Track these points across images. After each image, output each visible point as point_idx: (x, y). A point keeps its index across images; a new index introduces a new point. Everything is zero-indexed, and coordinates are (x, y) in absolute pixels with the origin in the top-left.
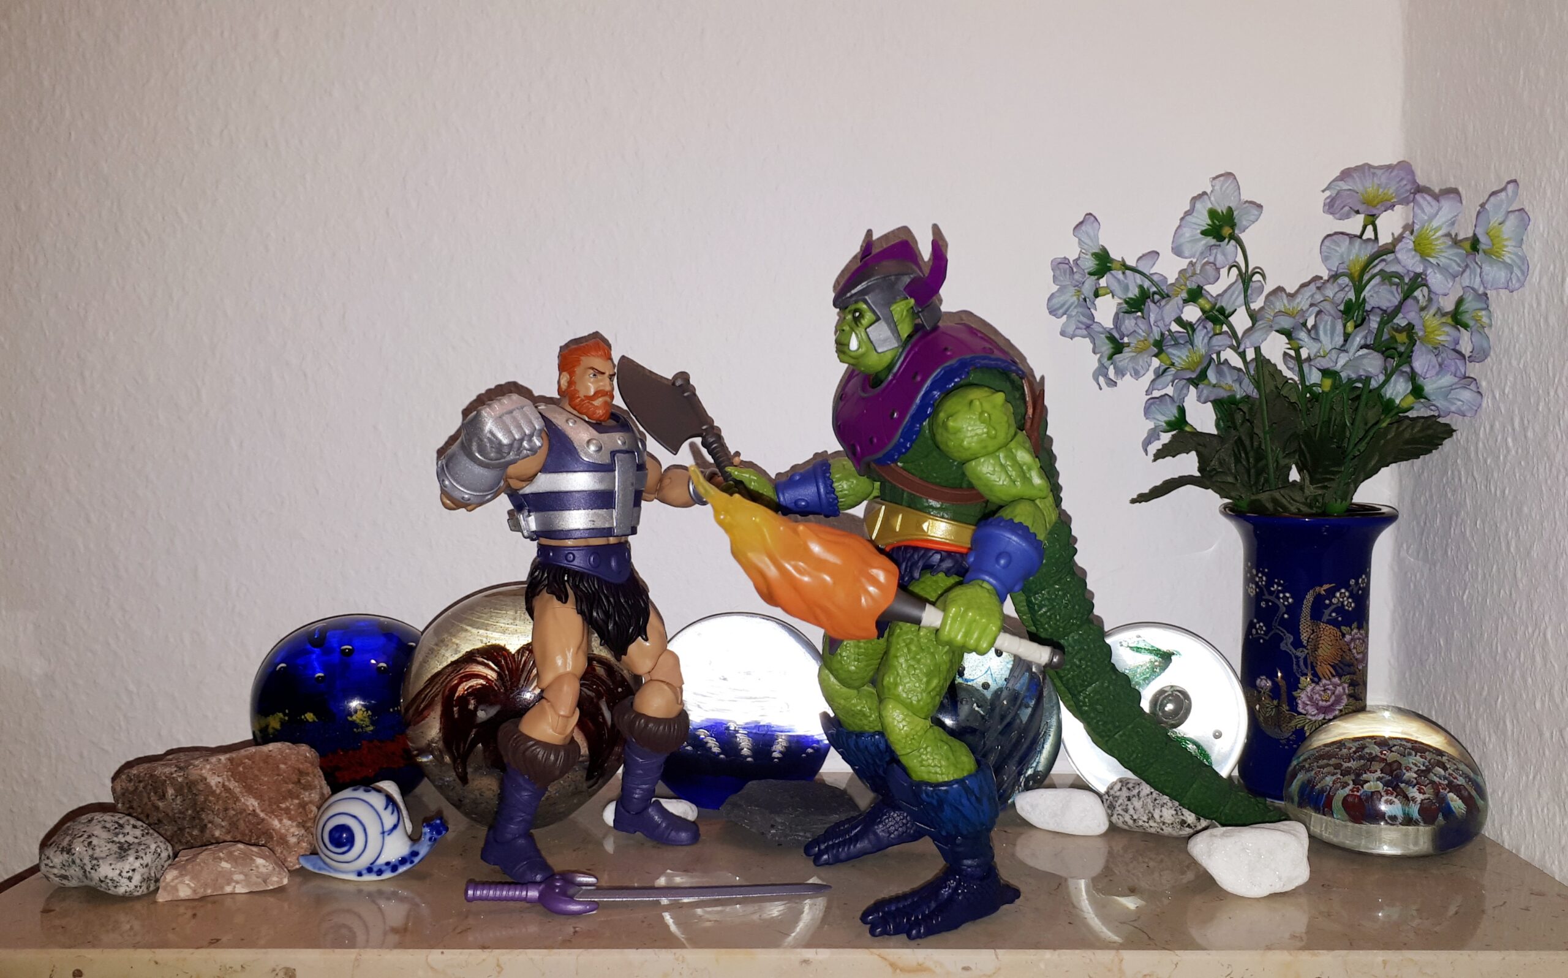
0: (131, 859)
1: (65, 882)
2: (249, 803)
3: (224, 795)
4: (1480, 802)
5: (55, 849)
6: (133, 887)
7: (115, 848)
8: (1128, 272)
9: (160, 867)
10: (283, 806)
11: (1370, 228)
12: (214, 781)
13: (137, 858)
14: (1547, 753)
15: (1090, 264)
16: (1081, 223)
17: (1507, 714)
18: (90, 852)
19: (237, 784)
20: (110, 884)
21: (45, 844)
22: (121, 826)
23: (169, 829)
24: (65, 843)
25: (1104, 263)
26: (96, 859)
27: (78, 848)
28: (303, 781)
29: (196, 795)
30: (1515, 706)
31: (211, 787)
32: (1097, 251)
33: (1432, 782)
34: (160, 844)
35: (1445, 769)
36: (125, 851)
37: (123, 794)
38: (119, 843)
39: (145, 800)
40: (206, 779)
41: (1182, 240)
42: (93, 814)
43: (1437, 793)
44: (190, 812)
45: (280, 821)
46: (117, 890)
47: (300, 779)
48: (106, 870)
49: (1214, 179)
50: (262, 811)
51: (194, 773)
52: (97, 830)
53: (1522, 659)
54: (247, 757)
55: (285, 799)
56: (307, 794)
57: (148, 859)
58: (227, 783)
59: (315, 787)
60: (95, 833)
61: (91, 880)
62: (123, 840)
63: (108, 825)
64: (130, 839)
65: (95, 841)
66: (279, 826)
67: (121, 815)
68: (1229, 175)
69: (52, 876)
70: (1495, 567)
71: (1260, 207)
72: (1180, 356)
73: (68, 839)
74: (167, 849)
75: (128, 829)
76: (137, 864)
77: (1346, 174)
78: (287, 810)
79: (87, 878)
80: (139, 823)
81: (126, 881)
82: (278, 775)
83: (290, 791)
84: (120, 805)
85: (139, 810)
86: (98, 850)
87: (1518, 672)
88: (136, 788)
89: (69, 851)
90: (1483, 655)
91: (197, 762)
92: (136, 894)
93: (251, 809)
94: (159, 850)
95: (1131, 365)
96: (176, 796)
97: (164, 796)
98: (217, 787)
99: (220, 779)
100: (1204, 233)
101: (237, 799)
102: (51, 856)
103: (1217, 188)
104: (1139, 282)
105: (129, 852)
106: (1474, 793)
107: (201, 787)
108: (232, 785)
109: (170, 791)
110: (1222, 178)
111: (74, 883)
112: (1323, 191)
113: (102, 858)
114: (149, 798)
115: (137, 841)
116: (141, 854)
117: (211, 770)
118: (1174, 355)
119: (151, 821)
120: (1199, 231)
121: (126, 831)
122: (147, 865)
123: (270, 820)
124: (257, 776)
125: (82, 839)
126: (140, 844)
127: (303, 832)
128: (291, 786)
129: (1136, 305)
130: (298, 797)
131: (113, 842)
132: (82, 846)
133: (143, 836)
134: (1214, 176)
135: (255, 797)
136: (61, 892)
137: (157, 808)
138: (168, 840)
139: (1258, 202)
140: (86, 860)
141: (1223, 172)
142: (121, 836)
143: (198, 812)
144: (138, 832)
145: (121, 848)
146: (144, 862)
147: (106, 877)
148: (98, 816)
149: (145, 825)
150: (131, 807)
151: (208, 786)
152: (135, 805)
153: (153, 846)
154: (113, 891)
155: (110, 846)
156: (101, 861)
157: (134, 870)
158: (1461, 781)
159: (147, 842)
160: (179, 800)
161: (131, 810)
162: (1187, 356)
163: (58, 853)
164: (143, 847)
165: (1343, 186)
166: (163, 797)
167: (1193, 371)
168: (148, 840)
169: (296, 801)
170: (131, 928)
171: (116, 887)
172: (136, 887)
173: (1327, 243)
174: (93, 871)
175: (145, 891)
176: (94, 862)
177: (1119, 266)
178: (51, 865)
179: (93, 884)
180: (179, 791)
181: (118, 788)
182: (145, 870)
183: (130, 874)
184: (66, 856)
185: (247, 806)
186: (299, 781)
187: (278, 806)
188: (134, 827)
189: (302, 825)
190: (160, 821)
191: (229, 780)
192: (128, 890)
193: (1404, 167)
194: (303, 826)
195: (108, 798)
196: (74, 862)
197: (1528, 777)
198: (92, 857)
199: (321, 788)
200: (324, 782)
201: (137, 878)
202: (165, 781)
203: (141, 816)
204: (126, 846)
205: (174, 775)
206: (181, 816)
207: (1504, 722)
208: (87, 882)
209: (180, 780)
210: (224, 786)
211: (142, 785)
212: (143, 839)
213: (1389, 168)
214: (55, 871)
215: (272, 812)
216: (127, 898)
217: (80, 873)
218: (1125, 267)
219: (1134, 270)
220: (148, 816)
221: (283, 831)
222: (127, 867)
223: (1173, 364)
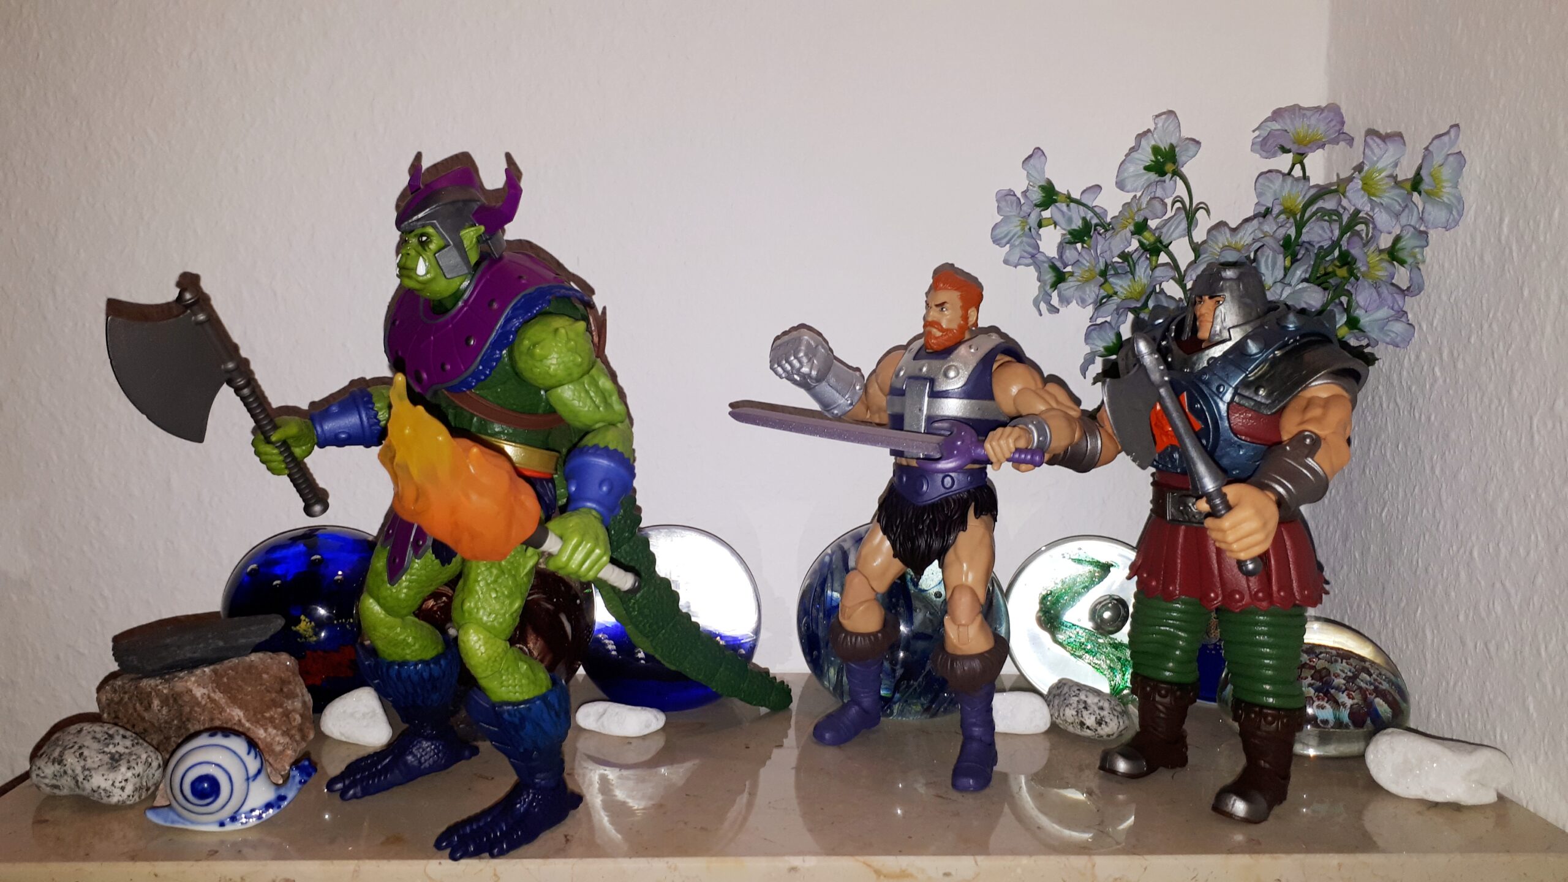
0: (123, 769)
1: (56, 791)
2: (234, 714)
3: (209, 705)
4: (1404, 705)
5: (46, 760)
6: (126, 797)
7: (106, 758)
8: (1072, 205)
9: (151, 776)
10: (267, 715)
11: (1298, 167)
12: (199, 692)
13: (129, 769)
14: (1470, 662)
15: (1037, 196)
16: (1030, 157)
17: (1427, 626)
18: (82, 763)
19: (222, 695)
20: (103, 794)
21: (35, 754)
22: (111, 737)
23: (156, 738)
24: (56, 754)
25: (1049, 195)
26: (88, 769)
27: (70, 759)
28: (285, 690)
29: (182, 706)
30: (1436, 618)
31: (197, 699)
32: (1043, 183)
33: (1360, 688)
34: (151, 754)
35: (1370, 675)
36: (117, 761)
37: (109, 705)
38: (110, 753)
39: (131, 711)
40: (191, 691)
41: (1126, 175)
42: (82, 725)
43: (1365, 699)
44: (175, 722)
45: (266, 730)
46: (110, 799)
47: (282, 688)
48: (99, 781)
49: (1157, 116)
50: (248, 721)
51: (179, 686)
52: (88, 742)
53: (1445, 575)
54: (231, 668)
55: (269, 708)
56: (290, 702)
57: (139, 769)
58: (212, 695)
59: (297, 696)
60: (86, 744)
61: (84, 790)
62: (113, 751)
63: (98, 736)
64: (120, 749)
65: (86, 753)
66: (264, 735)
67: (110, 726)
68: (1171, 113)
69: (43, 786)
70: (1417, 488)
71: (1198, 143)
72: (1121, 285)
73: (58, 750)
74: (157, 759)
75: (118, 739)
76: (129, 774)
77: (1277, 114)
78: (272, 720)
79: (79, 787)
80: (128, 734)
81: (120, 792)
82: (261, 685)
83: (272, 700)
84: (105, 715)
85: (125, 720)
86: (89, 761)
87: (1440, 587)
88: (122, 699)
89: (60, 761)
90: (1402, 569)
91: (181, 675)
92: (128, 803)
93: (237, 718)
94: (150, 760)
95: (1077, 294)
96: (162, 707)
97: (150, 707)
98: (203, 698)
99: (205, 691)
100: (1147, 169)
101: (222, 710)
102: (42, 767)
103: (1160, 125)
104: (1083, 215)
105: (121, 762)
106: (1398, 697)
107: (187, 698)
108: (218, 696)
109: (156, 703)
110: (1163, 117)
111: (65, 792)
112: (1254, 131)
113: (95, 769)
114: (135, 709)
115: (127, 751)
116: (133, 764)
117: (196, 681)
118: (1116, 284)
119: (137, 730)
120: (1142, 167)
121: (116, 741)
122: (139, 775)
123: (255, 730)
124: (240, 686)
125: (72, 750)
126: (130, 754)
127: (287, 740)
128: (274, 695)
129: (1080, 235)
130: (281, 706)
131: (104, 752)
132: (73, 756)
133: (133, 745)
134: (1157, 113)
135: (240, 708)
136: (52, 801)
137: (143, 719)
138: (157, 749)
139: (1197, 139)
140: (79, 770)
141: (1165, 110)
142: (111, 746)
143: (184, 722)
144: (128, 743)
145: (112, 758)
146: (136, 772)
147: (99, 787)
148: (87, 727)
149: (134, 735)
150: (117, 717)
151: (194, 697)
152: (120, 715)
153: (144, 756)
154: (105, 800)
155: (100, 756)
156: (93, 772)
157: (126, 780)
158: (1385, 686)
159: (138, 752)
160: (165, 711)
161: (116, 720)
162: (1129, 286)
163: (50, 764)
164: (134, 757)
165: (1276, 126)
166: (148, 708)
167: (1138, 301)
168: (138, 750)
169: (280, 710)
170: (124, 837)
171: (109, 797)
172: (129, 796)
173: (1261, 180)
174: (85, 782)
175: (137, 800)
176: (87, 773)
177: (1063, 198)
178: (42, 775)
179: (85, 793)
180: (165, 702)
181: (104, 699)
182: (137, 780)
183: (123, 784)
184: (57, 767)
185: (232, 716)
186: (282, 690)
187: (263, 716)
188: (124, 737)
189: (285, 733)
190: (145, 730)
191: (214, 692)
192: (121, 799)
193: (1333, 112)
194: (288, 735)
195: (94, 708)
196: (65, 772)
197: (1448, 683)
198: (84, 768)
199: (303, 695)
200: (305, 690)
201: (129, 788)
202: (151, 693)
203: (128, 726)
204: (117, 756)
205: (160, 687)
206: (167, 726)
207: (1424, 631)
208: (78, 791)
209: (165, 691)
210: (209, 697)
211: (127, 696)
212: (133, 749)
213: (1318, 109)
214: (47, 781)
215: (257, 722)
216: (120, 807)
217: (72, 784)
218: (1070, 199)
219: (1078, 202)
220: (133, 726)
221: (269, 740)
222: (120, 778)
223: (1116, 293)
